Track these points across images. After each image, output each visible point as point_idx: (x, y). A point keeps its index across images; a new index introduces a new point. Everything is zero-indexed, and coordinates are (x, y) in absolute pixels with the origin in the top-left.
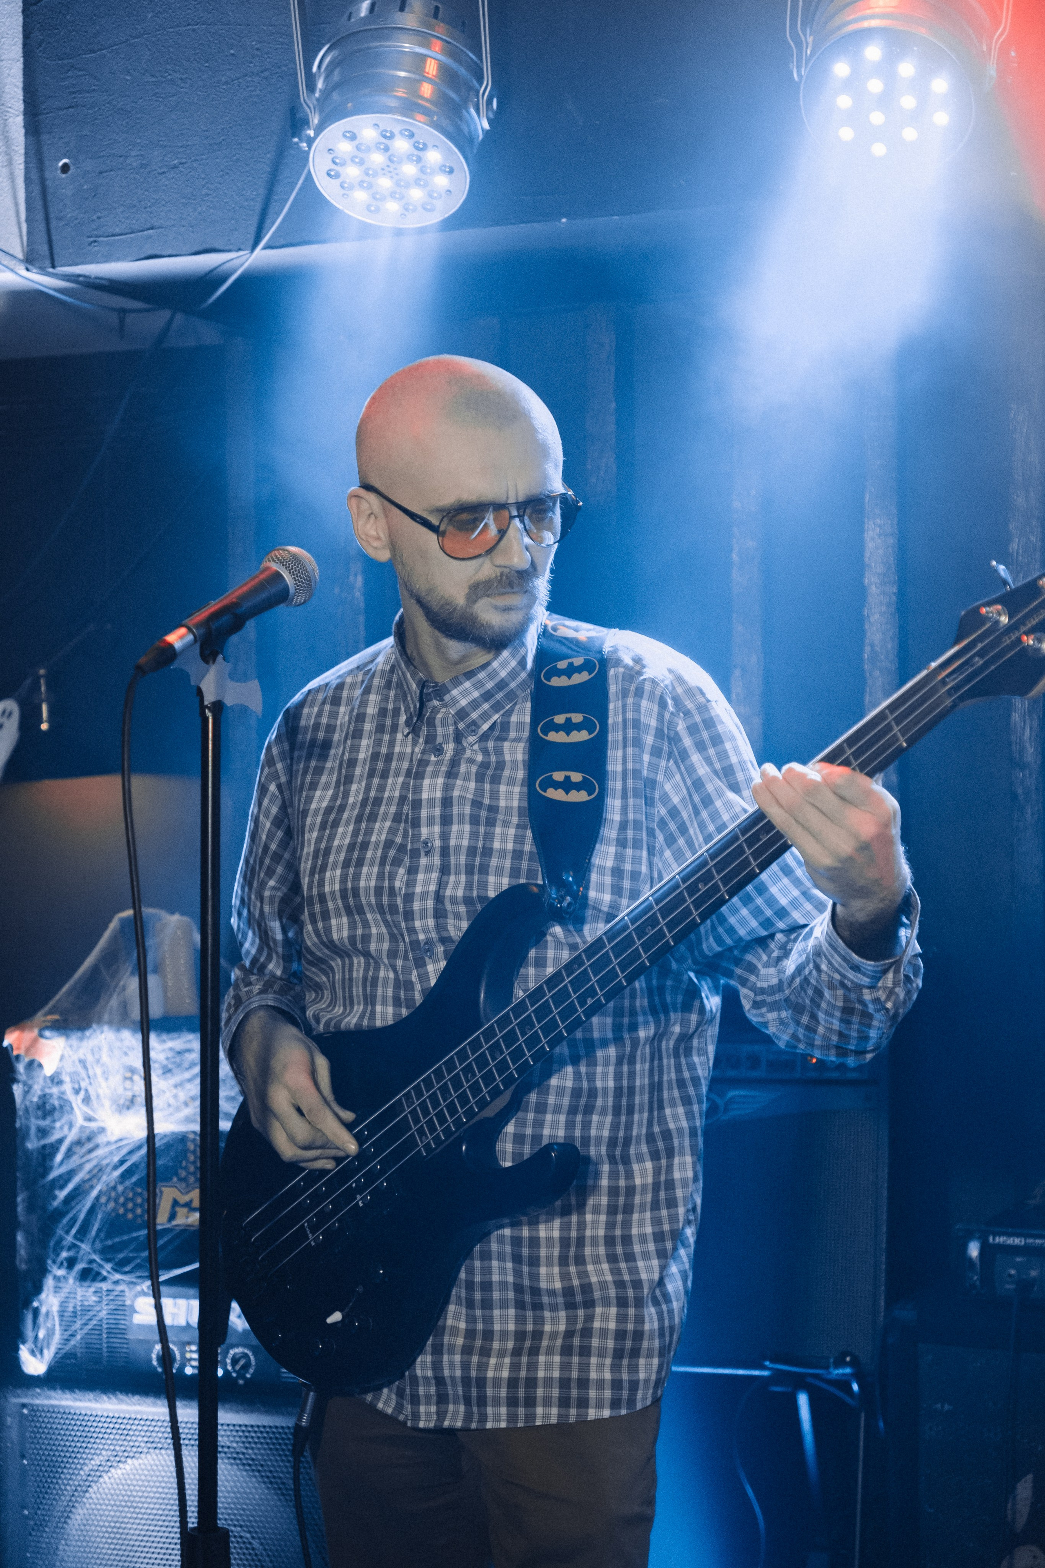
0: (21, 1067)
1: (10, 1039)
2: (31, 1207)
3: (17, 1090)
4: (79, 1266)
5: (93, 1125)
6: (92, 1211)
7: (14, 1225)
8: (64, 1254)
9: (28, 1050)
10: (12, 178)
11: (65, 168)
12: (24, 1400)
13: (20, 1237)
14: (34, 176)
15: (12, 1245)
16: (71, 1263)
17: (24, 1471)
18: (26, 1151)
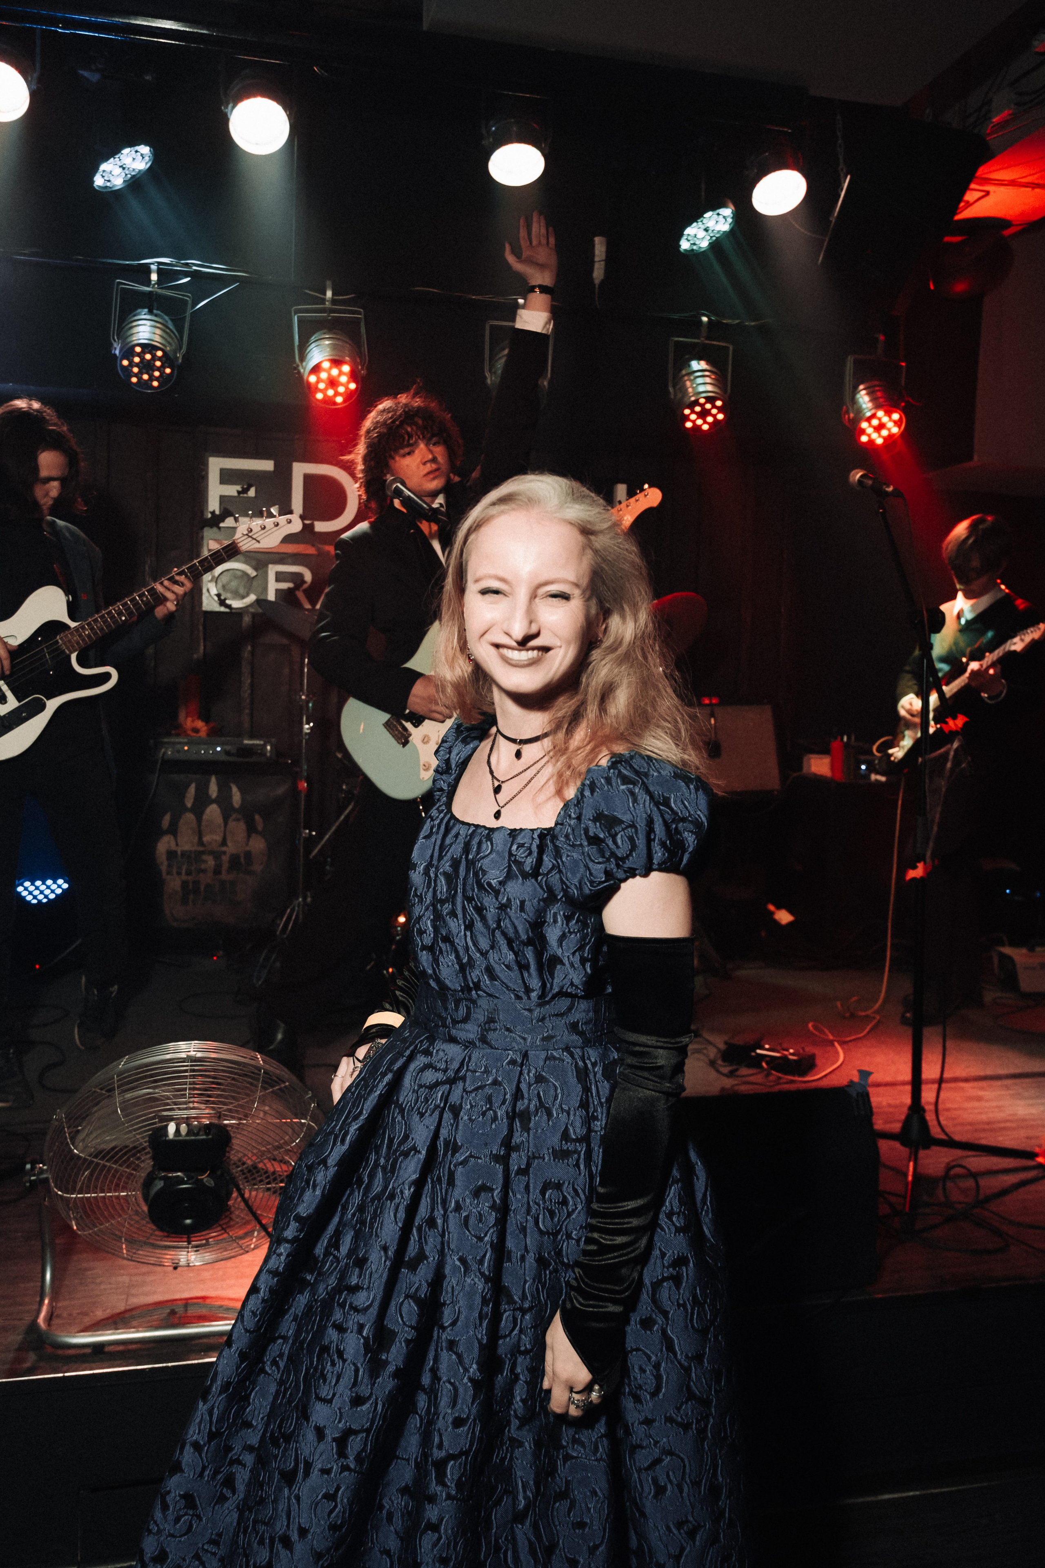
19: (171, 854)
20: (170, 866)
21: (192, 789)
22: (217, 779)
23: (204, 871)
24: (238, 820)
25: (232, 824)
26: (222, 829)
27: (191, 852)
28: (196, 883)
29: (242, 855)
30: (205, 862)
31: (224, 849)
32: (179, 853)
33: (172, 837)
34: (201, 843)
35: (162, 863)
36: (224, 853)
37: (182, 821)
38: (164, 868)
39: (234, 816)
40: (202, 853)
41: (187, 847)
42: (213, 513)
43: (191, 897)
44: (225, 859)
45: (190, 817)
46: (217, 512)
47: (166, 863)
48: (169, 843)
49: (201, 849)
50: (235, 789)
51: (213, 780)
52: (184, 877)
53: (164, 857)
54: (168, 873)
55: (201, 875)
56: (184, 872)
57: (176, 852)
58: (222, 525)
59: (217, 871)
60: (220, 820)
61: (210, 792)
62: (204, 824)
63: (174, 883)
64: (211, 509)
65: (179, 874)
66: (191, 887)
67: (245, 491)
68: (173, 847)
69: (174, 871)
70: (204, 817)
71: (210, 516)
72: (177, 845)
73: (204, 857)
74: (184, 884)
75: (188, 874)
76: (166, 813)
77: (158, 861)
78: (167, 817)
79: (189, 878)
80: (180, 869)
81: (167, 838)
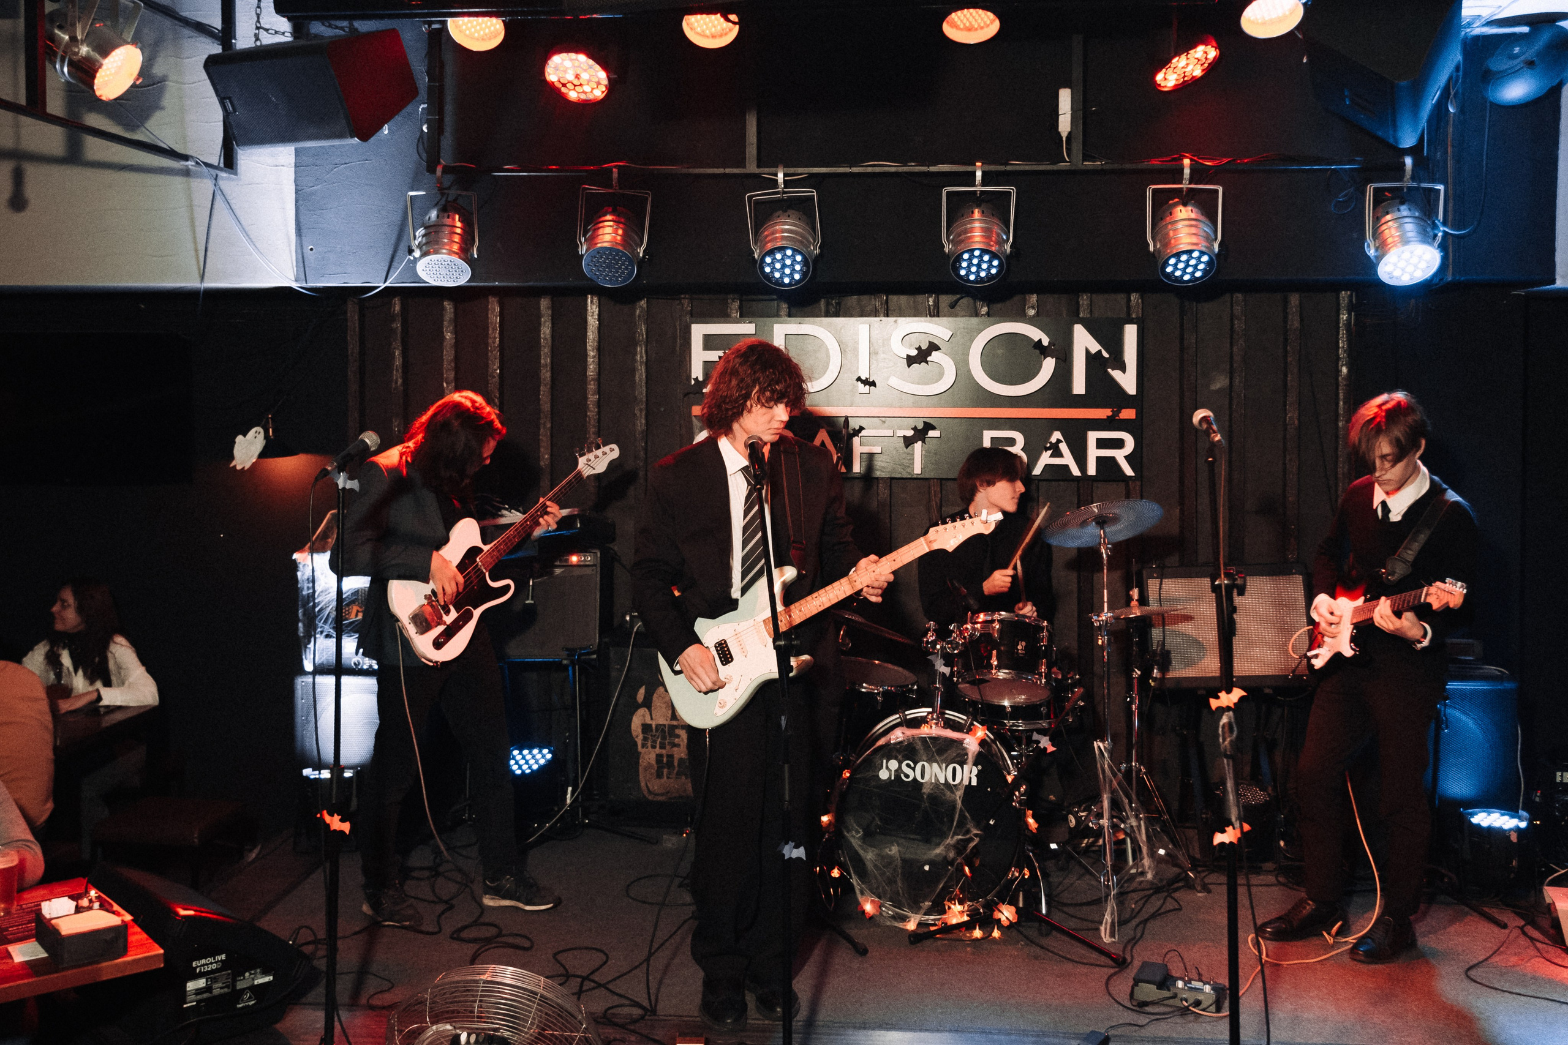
0: (301, 566)
1: (295, 556)
2: (304, 614)
3: (299, 574)
4: (325, 634)
5: (327, 586)
6: (328, 615)
7: (298, 621)
8: (319, 630)
9: (304, 560)
10: (290, 251)
11: (311, 249)
12: (304, 680)
13: (300, 625)
14: (299, 251)
15: (297, 628)
16: (322, 632)
17: (303, 704)
18: (303, 596)
19: (646, 728)
20: (645, 739)
23: (678, 746)
27: (664, 726)
28: (670, 757)
30: (678, 736)
32: (654, 726)
33: (647, 711)
34: (673, 717)
35: (637, 736)
37: (655, 695)
38: (639, 742)
40: (676, 727)
41: (662, 721)
42: (696, 379)
43: (665, 771)
45: (663, 690)
47: (641, 737)
48: (644, 716)
49: (675, 723)
52: (658, 750)
53: (640, 730)
54: (643, 746)
55: (675, 749)
56: (658, 746)
57: (651, 725)
63: (649, 756)
64: (694, 375)
65: (654, 747)
66: (665, 760)
68: (648, 721)
69: (649, 744)
72: (652, 719)
73: (677, 731)
74: (659, 757)
75: (662, 747)
76: (640, 687)
77: (634, 734)
78: (642, 691)
79: (664, 752)
80: (654, 742)
81: (642, 711)
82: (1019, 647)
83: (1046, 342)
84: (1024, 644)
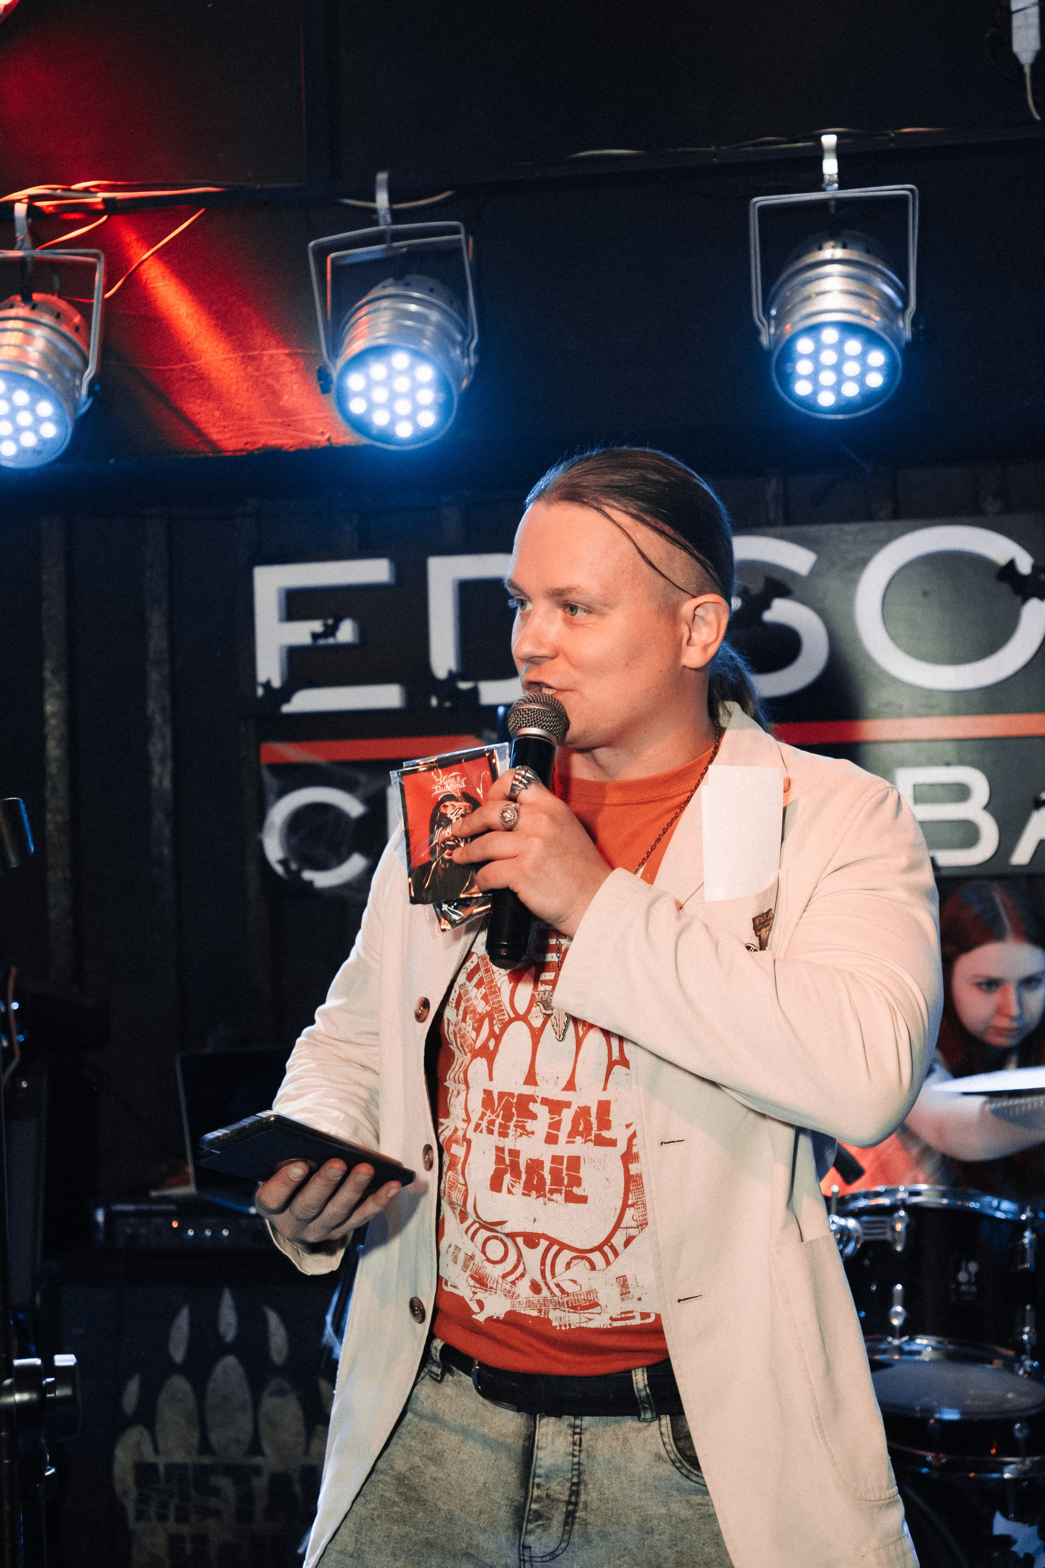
19: (144, 1473)
20: (142, 1500)
21: (182, 1323)
22: (235, 1297)
23: (216, 1513)
24: (280, 1393)
25: (269, 1403)
26: (250, 1414)
27: (185, 1466)
28: (200, 1539)
29: (296, 1476)
30: (216, 1492)
31: (257, 1460)
32: (162, 1469)
33: (145, 1432)
34: (205, 1447)
35: (125, 1494)
36: (257, 1470)
37: (163, 1397)
38: (130, 1505)
39: (273, 1384)
40: (210, 1469)
41: (179, 1457)
42: (267, 685)
44: (260, 1484)
45: (179, 1384)
46: (276, 683)
47: (133, 1493)
48: (138, 1444)
49: (207, 1460)
50: (273, 1319)
51: (227, 1301)
52: (173, 1526)
53: (130, 1479)
54: (141, 1515)
55: (211, 1521)
56: (172, 1515)
57: (154, 1467)
58: (286, 709)
59: (244, 1515)
60: (243, 1394)
61: (222, 1329)
62: (211, 1400)
63: (151, 1539)
64: (262, 677)
65: (162, 1518)
66: (189, 1548)
67: (330, 631)
68: (149, 1456)
69: (153, 1511)
70: (211, 1386)
71: (260, 691)
72: (156, 1450)
73: (215, 1480)
74: (175, 1540)
75: (181, 1518)
76: (129, 1377)
77: (118, 1487)
78: (133, 1388)
79: (185, 1529)
80: (164, 1505)
81: (135, 1435)
82: (962, 1277)
83: (1025, 564)
84: (973, 1267)
